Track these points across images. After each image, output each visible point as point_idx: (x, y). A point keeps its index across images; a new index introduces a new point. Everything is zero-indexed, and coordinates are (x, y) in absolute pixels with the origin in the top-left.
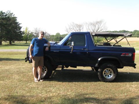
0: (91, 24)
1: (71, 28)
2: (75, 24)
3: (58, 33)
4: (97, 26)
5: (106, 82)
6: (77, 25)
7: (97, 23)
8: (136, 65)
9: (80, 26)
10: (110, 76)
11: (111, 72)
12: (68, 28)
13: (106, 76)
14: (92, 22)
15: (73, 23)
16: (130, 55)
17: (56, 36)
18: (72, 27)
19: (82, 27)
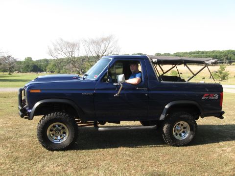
0: (93, 42)
1: (58, 49)
2: (65, 42)
3: (28, 58)
4: (103, 46)
5: (178, 146)
6: (68, 43)
7: (103, 40)
8: (223, 113)
9: (74, 45)
10: (183, 134)
11: (184, 128)
12: (52, 48)
13: (177, 134)
14: (94, 39)
15: (61, 40)
16: (216, 96)
17: (25, 62)
18: (59, 47)
19: (77, 48)
